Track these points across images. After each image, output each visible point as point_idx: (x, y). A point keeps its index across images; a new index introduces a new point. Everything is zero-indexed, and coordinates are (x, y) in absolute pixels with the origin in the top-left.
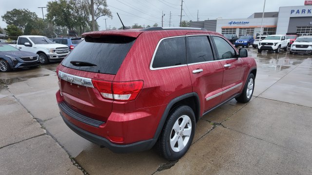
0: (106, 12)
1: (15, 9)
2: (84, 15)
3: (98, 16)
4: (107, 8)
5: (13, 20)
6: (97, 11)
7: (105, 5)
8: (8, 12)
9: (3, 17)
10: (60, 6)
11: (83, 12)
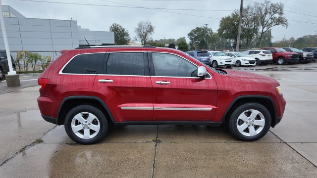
0: (280, 21)
1: (197, 28)
2: (253, 27)
3: (269, 26)
4: (283, 16)
5: (194, 36)
6: (270, 21)
7: (281, 14)
8: (192, 30)
9: (188, 35)
10: (232, 20)
11: (253, 24)
